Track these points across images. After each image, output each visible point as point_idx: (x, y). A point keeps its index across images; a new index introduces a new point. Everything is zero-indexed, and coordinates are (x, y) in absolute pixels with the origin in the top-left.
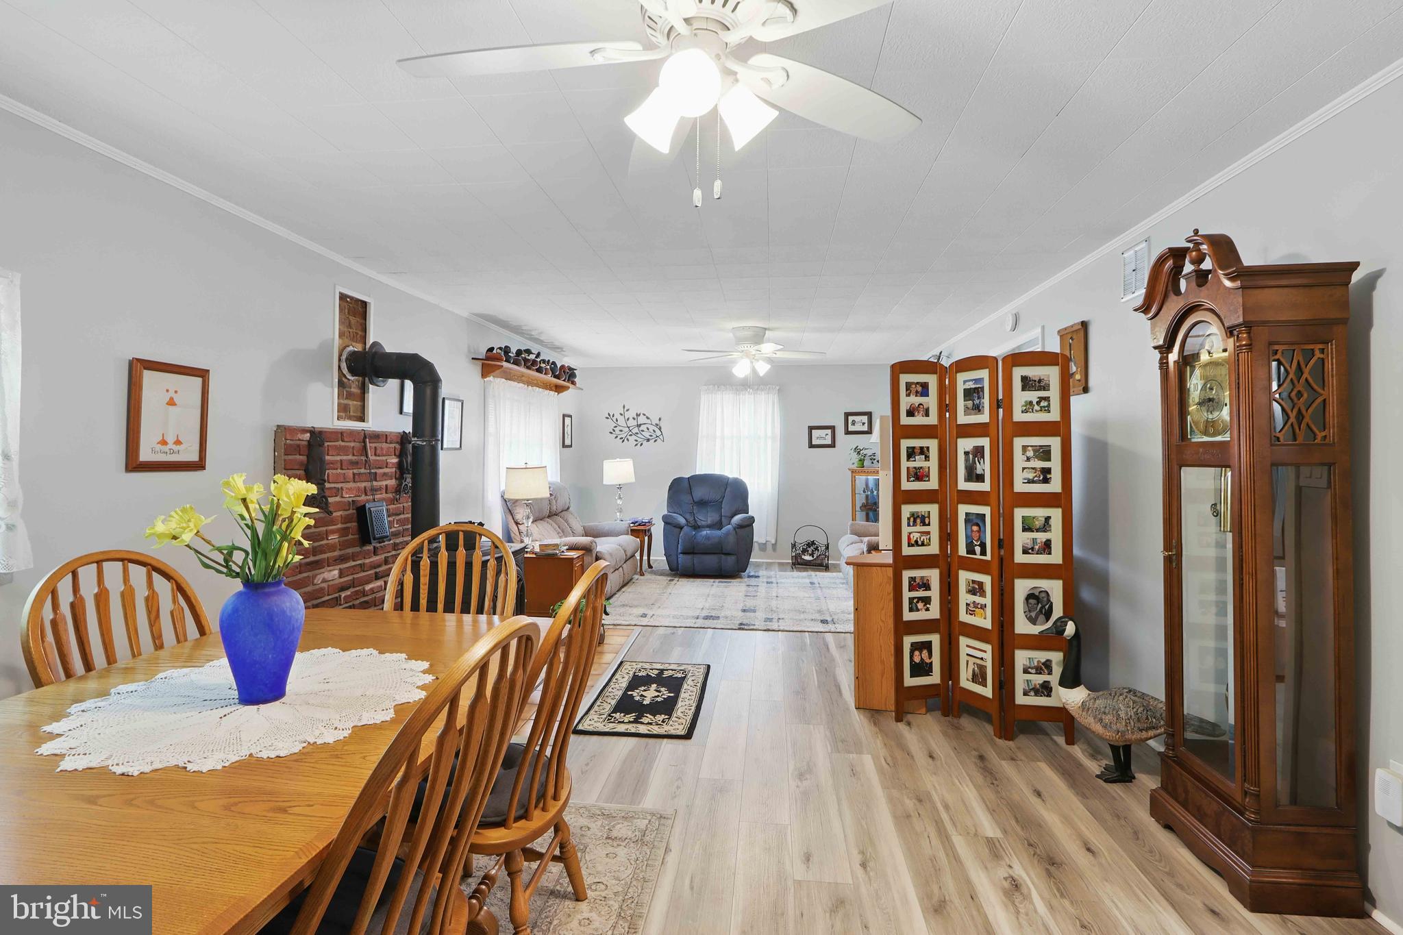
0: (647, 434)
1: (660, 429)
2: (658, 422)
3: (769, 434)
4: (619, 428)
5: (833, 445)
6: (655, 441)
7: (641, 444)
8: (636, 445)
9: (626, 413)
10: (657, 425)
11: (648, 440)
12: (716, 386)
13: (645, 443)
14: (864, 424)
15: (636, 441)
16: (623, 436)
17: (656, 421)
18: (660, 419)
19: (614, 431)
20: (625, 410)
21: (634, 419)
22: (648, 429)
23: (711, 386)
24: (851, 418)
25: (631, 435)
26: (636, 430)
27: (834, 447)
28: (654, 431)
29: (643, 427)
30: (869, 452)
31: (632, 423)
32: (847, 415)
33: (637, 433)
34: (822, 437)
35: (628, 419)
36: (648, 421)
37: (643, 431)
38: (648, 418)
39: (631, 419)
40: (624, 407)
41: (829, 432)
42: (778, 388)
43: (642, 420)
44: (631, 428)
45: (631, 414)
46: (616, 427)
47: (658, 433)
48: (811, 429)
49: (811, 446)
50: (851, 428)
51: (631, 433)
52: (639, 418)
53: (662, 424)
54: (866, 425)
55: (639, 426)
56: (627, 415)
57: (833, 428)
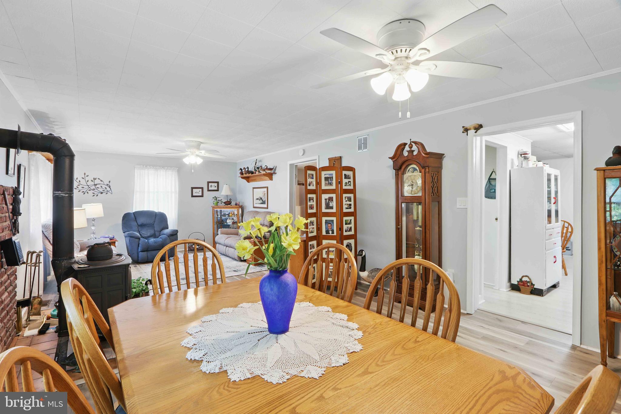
0: (101, 190)
1: (110, 187)
2: (108, 183)
3: (173, 190)
4: (81, 186)
5: (202, 196)
6: (107, 193)
7: (97, 195)
8: (94, 196)
9: (86, 178)
10: (108, 185)
11: (102, 193)
12: (145, 166)
13: (99, 194)
14: (215, 187)
15: (94, 193)
16: (85, 191)
17: (106, 182)
18: (110, 182)
19: (78, 187)
20: (86, 175)
21: (92, 181)
22: (101, 187)
23: (142, 166)
24: (210, 184)
25: (90, 190)
26: (93, 187)
27: (203, 197)
28: (106, 188)
29: (98, 186)
30: (220, 199)
31: (90, 183)
32: (208, 183)
33: (94, 189)
34: (197, 192)
35: (88, 181)
36: (102, 183)
37: (98, 188)
38: (101, 181)
39: (90, 181)
40: (85, 174)
41: (201, 190)
42: (177, 169)
43: (97, 182)
44: (90, 186)
45: (90, 178)
46: (79, 185)
47: (108, 189)
48: (192, 188)
49: (193, 196)
50: (210, 189)
51: (89, 189)
52: (95, 180)
53: (111, 184)
54: (216, 187)
55: (95, 185)
56: (87, 179)
57: (202, 188)
